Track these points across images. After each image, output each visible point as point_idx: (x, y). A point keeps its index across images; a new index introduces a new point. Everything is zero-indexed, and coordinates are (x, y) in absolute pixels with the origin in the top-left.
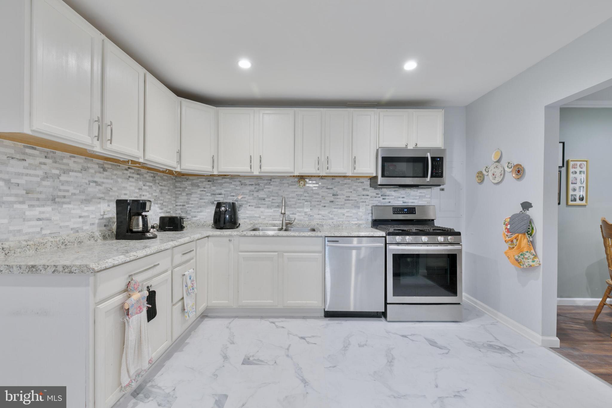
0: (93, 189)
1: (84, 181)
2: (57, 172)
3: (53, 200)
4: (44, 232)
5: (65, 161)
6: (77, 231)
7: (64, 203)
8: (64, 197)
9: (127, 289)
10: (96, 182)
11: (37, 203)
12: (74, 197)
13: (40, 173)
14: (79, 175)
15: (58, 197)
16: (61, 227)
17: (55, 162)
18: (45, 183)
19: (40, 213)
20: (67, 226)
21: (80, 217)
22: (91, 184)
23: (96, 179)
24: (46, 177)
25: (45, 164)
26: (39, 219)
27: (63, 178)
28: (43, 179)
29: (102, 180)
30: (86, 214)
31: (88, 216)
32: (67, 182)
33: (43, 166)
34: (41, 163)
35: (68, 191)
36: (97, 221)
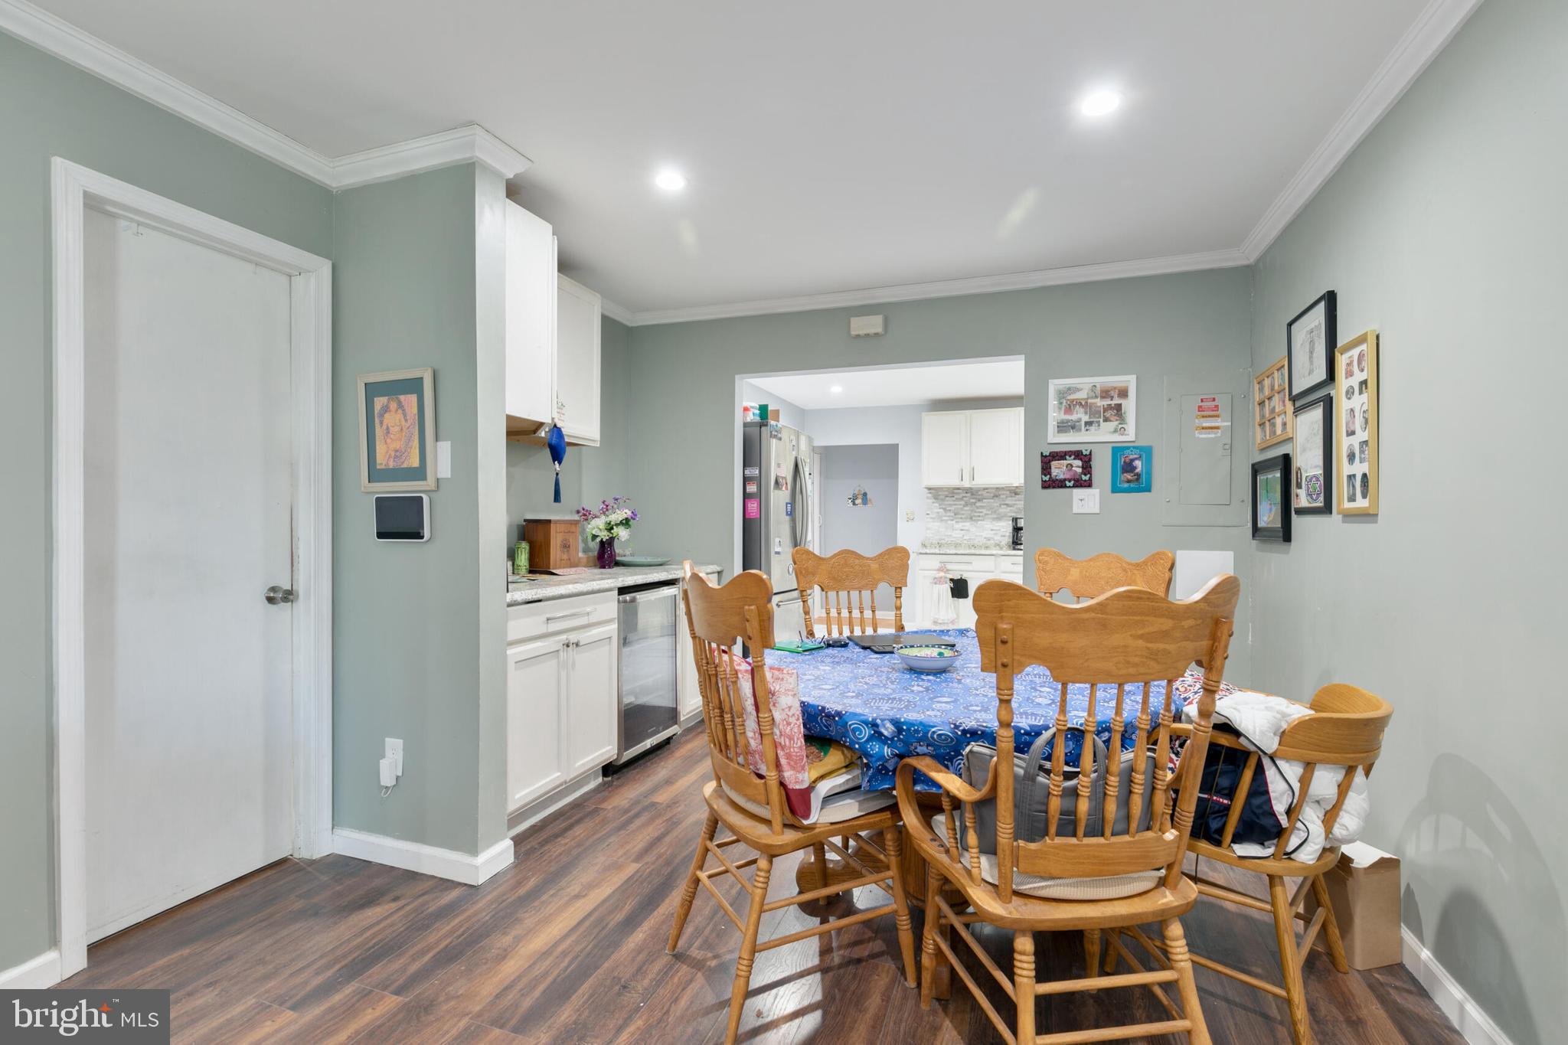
0: (1003, 510)
1: (995, 504)
2: (974, 501)
3: (971, 518)
4: (965, 538)
5: (980, 493)
6: (989, 540)
7: (979, 520)
8: (979, 516)
9: (940, 570)
10: (1007, 505)
11: (960, 520)
12: (987, 516)
13: (963, 503)
14: (992, 501)
15: (974, 516)
16: (976, 536)
17: (972, 494)
18: (965, 508)
19: (963, 526)
20: (982, 536)
21: (992, 530)
22: (1002, 506)
23: (1007, 502)
24: (966, 505)
25: (966, 497)
26: (962, 530)
27: (978, 504)
28: (964, 506)
29: (1014, 502)
30: (998, 528)
31: (999, 530)
32: (981, 506)
33: (965, 499)
34: (964, 497)
35: (981, 512)
36: (1008, 534)
